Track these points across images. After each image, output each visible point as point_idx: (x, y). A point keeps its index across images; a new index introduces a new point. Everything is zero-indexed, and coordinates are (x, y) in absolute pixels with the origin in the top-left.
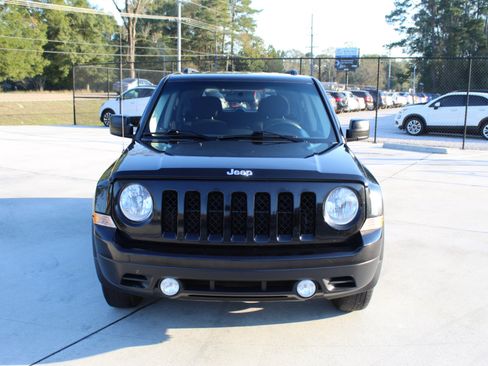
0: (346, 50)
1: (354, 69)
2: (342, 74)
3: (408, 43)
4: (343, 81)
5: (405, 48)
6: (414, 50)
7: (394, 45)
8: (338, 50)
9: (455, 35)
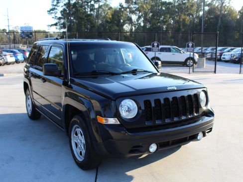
0: (25, 27)
1: (30, 37)
2: (24, 40)
3: (58, 24)
4: (25, 43)
5: (57, 27)
6: (61, 28)
7: (52, 25)
8: (21, 28)
9: (81, 21)
